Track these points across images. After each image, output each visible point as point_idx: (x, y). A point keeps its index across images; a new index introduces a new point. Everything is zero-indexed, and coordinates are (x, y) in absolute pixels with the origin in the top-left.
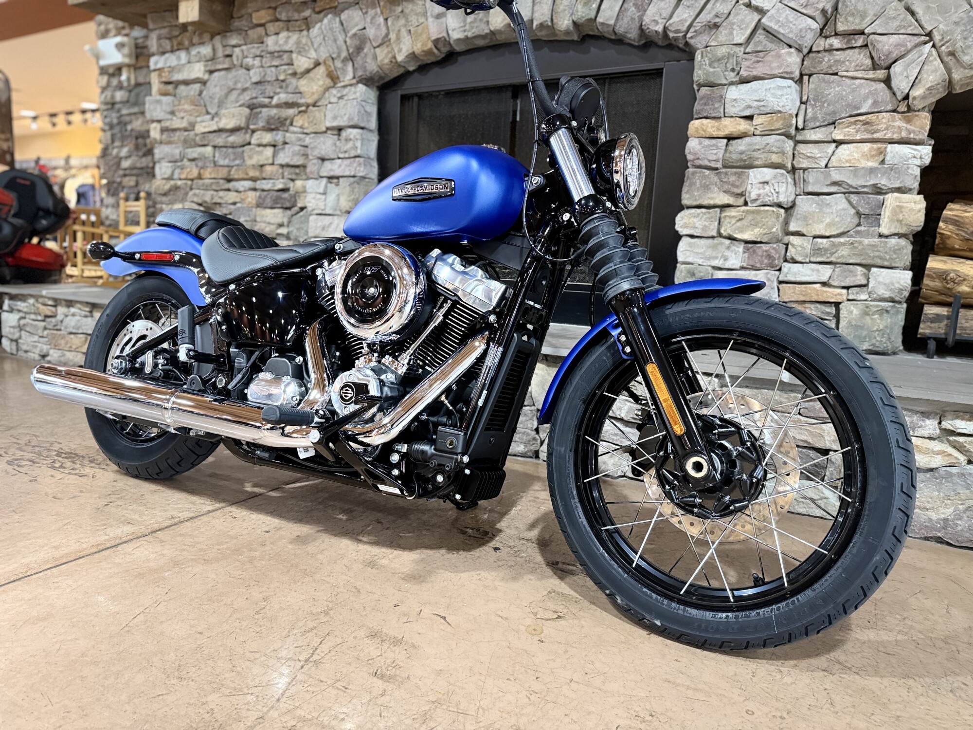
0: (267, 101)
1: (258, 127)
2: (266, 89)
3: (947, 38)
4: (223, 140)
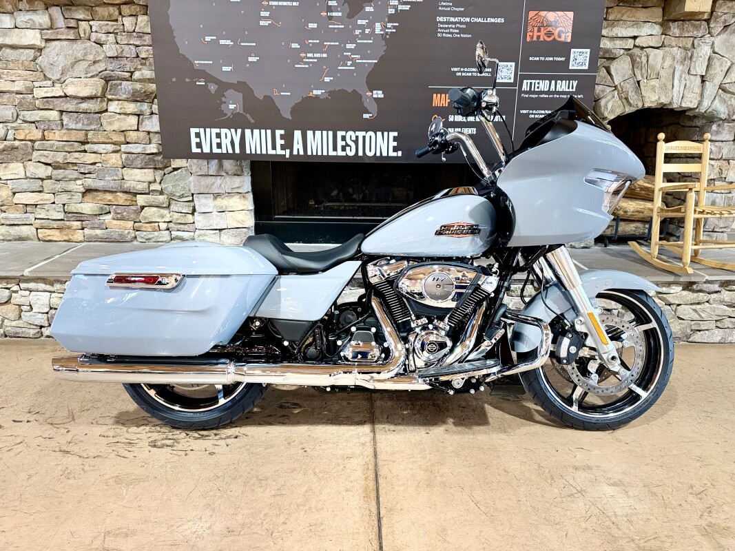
0: (127, 75)
1: (120, 98)
2: (126, 65)
3: (624, 90)
4: (74, 106)
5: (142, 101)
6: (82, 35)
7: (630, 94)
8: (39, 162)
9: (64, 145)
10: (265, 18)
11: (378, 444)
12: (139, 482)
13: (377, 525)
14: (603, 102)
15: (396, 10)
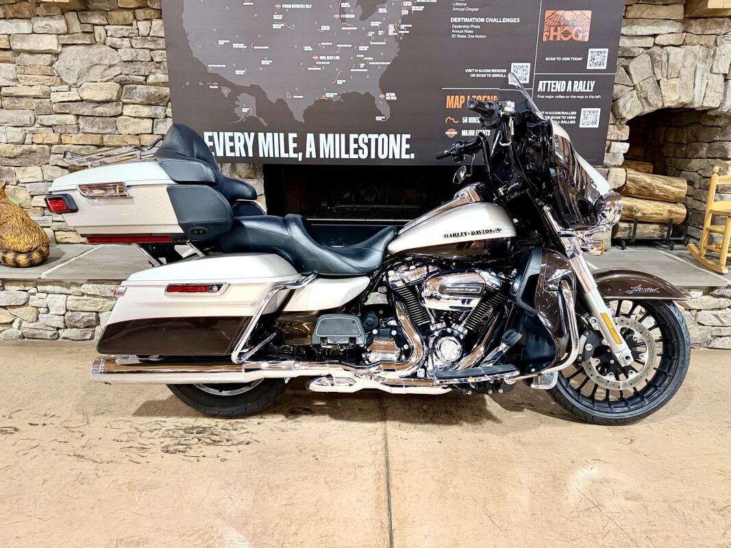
1: (135, 102)
2: (141, 68)
3: (643, 89)
4: (90, 110)
5: (157, 105)
6: (98, 40)
7: (649, 94)
8: (56, 165)
9: (81, 148)
10: (278, 21)
11: (389, 453)
12: (152, 488)
13: (389, 537)
14: (621, 103)
15: (410, 11)
